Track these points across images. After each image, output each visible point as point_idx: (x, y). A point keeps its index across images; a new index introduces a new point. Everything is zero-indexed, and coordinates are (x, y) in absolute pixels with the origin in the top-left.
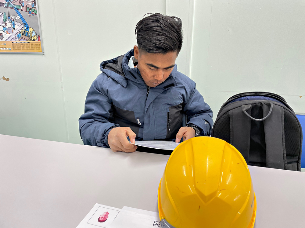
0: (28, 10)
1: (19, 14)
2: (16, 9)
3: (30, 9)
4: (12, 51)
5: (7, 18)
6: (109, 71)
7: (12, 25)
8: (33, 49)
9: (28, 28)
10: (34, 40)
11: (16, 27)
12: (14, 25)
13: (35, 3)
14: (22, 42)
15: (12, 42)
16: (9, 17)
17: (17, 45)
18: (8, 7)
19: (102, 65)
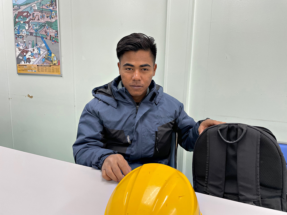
0: (52, 39)
1: (45, 42)
2: (42, 38)
3: (53, 38)
4: (37, 73)
5: (35, 45)
6: (100, 96)
7: (38, 51)
8: (53, 72)
9: (51, 54)
10: (55, 64)
11: (41, 53)
12: (40, 51)
13: (57, 33)
14: (45, 66)
15: (38, 66)
16: (36, 44)
17: (42, 68)
18: (36, 36)
19: (94, 91)
